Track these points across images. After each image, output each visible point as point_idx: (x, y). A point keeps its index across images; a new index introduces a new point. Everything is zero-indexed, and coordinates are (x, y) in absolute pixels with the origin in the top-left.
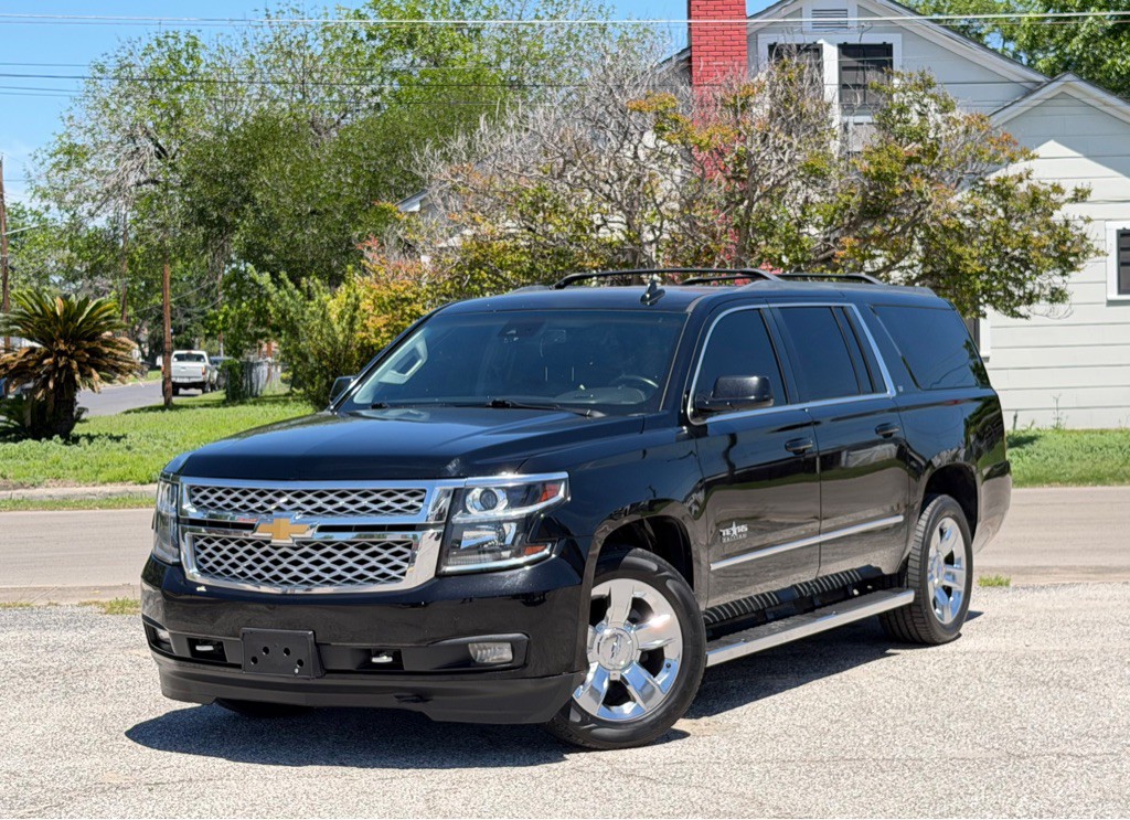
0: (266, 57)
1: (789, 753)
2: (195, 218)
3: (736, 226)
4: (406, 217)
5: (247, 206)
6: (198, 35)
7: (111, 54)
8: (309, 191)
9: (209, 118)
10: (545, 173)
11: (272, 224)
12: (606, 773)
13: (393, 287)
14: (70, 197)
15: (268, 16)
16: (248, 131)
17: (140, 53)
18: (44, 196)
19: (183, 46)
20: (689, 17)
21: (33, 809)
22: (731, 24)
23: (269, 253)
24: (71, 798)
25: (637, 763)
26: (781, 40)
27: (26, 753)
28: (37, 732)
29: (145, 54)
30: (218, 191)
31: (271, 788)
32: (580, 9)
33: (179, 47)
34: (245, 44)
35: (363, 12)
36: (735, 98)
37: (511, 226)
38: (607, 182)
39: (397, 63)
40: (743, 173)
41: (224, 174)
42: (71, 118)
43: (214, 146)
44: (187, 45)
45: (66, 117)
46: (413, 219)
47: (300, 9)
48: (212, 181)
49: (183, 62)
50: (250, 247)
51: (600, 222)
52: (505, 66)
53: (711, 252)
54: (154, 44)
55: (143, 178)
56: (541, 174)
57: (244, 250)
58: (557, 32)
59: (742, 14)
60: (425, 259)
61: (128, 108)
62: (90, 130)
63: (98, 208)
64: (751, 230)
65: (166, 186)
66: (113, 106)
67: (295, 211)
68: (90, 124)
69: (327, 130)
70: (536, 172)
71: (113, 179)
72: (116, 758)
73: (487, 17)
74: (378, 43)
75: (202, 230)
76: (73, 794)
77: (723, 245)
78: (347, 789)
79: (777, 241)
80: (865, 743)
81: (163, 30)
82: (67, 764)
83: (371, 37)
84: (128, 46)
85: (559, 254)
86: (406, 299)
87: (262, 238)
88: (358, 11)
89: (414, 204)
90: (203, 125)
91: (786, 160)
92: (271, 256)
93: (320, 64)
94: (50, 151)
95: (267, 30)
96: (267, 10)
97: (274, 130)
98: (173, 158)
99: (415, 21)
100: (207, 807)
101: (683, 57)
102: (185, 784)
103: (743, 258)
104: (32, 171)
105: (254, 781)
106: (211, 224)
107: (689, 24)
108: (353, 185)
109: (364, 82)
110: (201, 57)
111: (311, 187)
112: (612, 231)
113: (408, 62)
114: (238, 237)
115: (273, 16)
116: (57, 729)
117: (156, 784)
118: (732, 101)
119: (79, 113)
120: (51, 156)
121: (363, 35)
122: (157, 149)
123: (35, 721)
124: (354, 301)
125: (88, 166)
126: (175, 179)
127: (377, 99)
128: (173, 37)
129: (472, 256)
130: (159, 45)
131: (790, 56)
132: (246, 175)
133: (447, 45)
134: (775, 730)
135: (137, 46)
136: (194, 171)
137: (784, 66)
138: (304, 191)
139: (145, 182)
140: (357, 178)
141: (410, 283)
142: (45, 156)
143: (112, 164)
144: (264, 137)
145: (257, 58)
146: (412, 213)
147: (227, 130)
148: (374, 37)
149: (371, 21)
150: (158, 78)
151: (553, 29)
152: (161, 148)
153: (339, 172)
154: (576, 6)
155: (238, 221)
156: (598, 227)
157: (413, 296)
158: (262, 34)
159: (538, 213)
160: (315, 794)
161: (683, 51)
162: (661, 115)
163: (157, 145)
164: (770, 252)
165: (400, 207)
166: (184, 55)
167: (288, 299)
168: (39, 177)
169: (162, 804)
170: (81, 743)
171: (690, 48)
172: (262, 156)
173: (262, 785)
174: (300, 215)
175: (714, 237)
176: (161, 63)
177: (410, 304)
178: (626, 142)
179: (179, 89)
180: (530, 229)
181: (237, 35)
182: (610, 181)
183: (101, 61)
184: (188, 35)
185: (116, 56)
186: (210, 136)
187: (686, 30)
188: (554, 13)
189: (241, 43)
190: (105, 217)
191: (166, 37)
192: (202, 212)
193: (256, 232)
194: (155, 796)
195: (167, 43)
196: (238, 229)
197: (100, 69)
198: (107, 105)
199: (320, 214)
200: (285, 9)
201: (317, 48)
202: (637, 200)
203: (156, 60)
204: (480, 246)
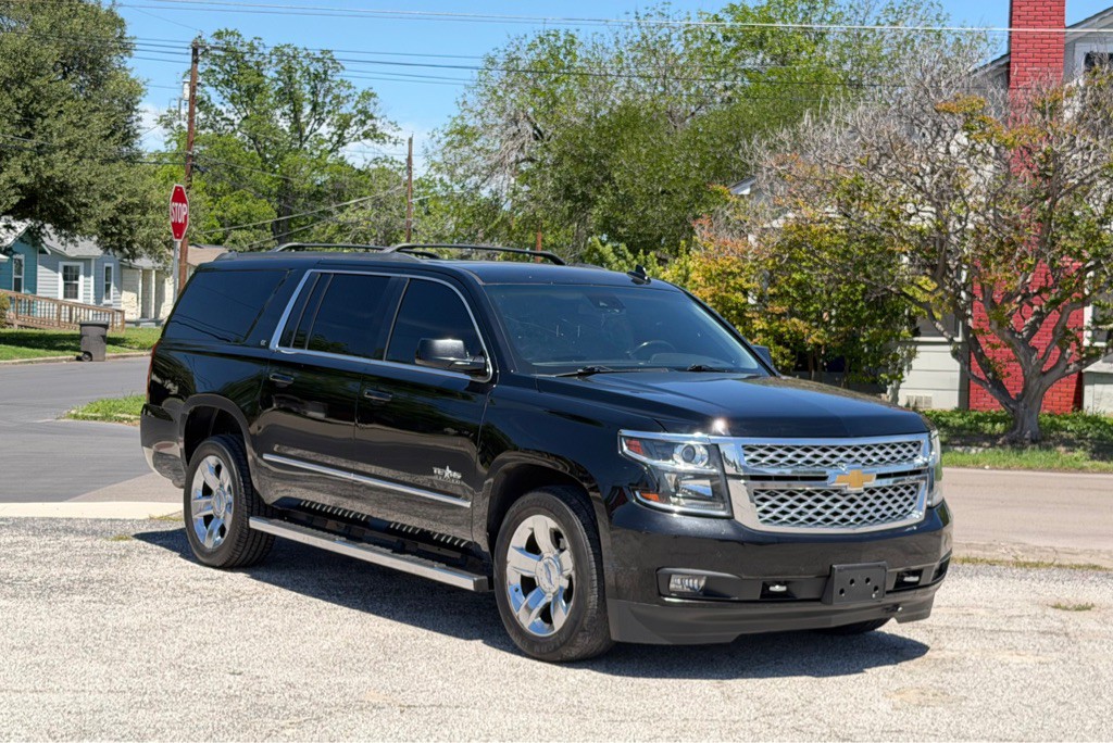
0: (634, 54)
1: (1008, 731)
2: (562, 192)
3: (1039, 220)
4: (736, 200)
5: (606, 184)
6: (576, 34)
7: (501, 48)
8: (661, 173)
9: (580, 106)
10: (862, 164)
11: (627, 201)
12: (824, 735)
13: (720, 262)
14: (460, 171)
15: (637, 18)
16: (613, 119)
17: (526, 48)
18: (439, 169)
19: (562, 43)
20: (1011, 26)
21: (295, 719)
22: (1050, 33)
23: (623, 226)
24: (331, 713)
25: (856, 727)
26: (1095, 48)
27: (307, 666)
28: (325, 647)
29: (530, 50)
30: (584, 170)
31: (509, 722)
32: (918, 17)
33: (559, 44)
34: (617, 42)
35: (720, 17)
36: (1043, 102)
37: (832, 211)
38: (918, 174)
39: (749, 63)
40: (1049, 171)
41: (589, 156)
42: (465, 102)
43: (582, 131)
44: (565, 42)
45: (461, 101)
46: (742, 202)
47: (666, 12)
48: (579, 160)
49: (561, 57)
50: (606, 220)
51: (912, 211)
52: (847, 67)
53: (1013, 243)
54: (538, 41)
55: (521, 156)
56: (858, 165)
57: (600, 222)
58: (895, 37)
59: (1061, 24)
60: (751, 238)
61: (512, 96)
62: (480, 114)
63: (483, 181)
64: (1053, 225)
65: (540, 164)
66: (500, 93)
67: (648, 190)
68: (479, 108)
69: (682, 120)
70: (853, 164)
71: (496, 157)
72: (383, 678)
73: (831, 22)
74: (732, 44)
75: (569, 204)
76: (333, 710)
77: (1025, 237)
78: (578, 727)
79: (1077, 236)
80: (1087, 728)
81: (547, 29)
82: (339, 680)
83: (726, 38)
84: (516, 42)
85: (872, 239)
86: (731, 273)
87: (617, 213)
88: (716, 16)
89: (745, 188)
90: (576, 111)
91: (1091, 161)
92: (625, 230)
93: (681, 62)
94: (446, 131)
95: (636, 30)
96: (637, 13)
97: (636, 117)
98: (548, 140)
99: (764, 25)
100: (447, 733)
101: (1002, 63)
102: (434, 709)
103: (1043, 250)
104: (430, 149)
105: (497, 712)
106: (576, 200)
107: (1010, 32)
108: (701, 169)
109: (718, 79)
110: (578, 53)
111: (663, 169)
112: (924, 220)
113: (759, 61)
114: (596, 211)
115: (642, 18)
116: (343, 646)
117: (409, 706)
118: (1040, 105)
119: (471, 98)
120: (447, 135)
121: (719, 36)
122: (536, 132)
123: (326, 636)
124: (684, 272)
125: (478, 145)
126: (550, 158)
127: (729, 93)
128: (554, 35)
129: (791, 237)
130: (541, 42)
131: (1101, 63)
132: (607, 156)
133: (794, 47)
134: (1000, 706)
135: (524, 42)
136: (564, 152)
137: (1095, 73)
138: (657, 173)
139: (523, 160)
140: (704, 164)
141: (735, 258)
142: (442, 135)
143: (498, 143)
144: (628, 121)
145: (626, 55)
146: (742, 196)
147: (595, 117)
148: (729, 39)
149: (728, 24)
150: (541, 70)
151: (892, 35)
152: (539, 131)
153: (688, 157)
154: (915, 16)
155: (599, 197)
156: (911, 215)
157: (737, 271)
158: (631, 35)
159: (854, 200)
160: (546, 730)
161: (1003, 57)
162: (969, 116)
163: (535, 128)
164: (1070, 245)
165: (732, 191)
166: (563, 50)
168: (435, 153)
169: (408, 727)
170: (358, 660)
171: (1009, 54)
172: (623, 140)
173: (501, 716)
174: (652, 193)
175: (1017, 229)
176: (543, 57)
177: (734, 278)
178: (939, 139)
179: (556, 80)
180: (845, 215)
181: (611, 35)
182: (921, 174)
183: (492, 54)
184: (567, 33)
185: (506, 50)
186: (580, 121)
187: (1006, 38)
188: (894, 20)
189: (613, 41)
190: (488, 188)
191: (548, 35)
192: (568, 188)
193: (613, 207)
194: (404, 718)
195: (549, 41)
196: (597, 204)
197: (492, 61)
198: (495, 92)
199: (669, 193)
200: (653, 13)
201: (679, 47)
202: (946, 192)
203: (539, 55)
204: (800, 229)
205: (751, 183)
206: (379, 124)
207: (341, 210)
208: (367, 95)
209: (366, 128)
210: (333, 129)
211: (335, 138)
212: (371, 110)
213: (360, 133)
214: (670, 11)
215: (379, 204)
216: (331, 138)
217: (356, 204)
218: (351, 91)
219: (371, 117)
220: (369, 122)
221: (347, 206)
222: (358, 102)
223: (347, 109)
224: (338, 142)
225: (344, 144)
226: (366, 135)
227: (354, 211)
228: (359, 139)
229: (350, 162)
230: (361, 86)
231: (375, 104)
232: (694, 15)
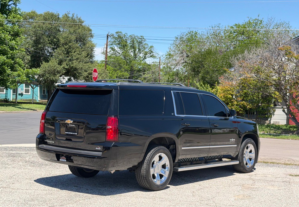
0: (212, 36)
2: (193, 70)
4: (230, 72)
6: (197, 32)
7: (179, 35)
8: (216, 65)
11: (208, 73)
13: (225, 87)
15: (212, 27)
16: (205, 52)
29: (186, 35)
30: (198, 65)
32: (283, 27)
33: (193, 34)
35: (233, 27)
37: (254, 75)
39: (240, 38)
41: (199, 61)
42: (170, 48)
43: (198, 55)
44: (195, 34)
45: (169, 48)
47: (219, 26)
48: (197, 62)
50: (203, 77)
51: (273, 75)
53: (298, 83)
54: (188, 33)
55: (184, 61)
56: (259, 64)
58: (277, 32)
61: (181, 47)
63: (175, 67)
65: (188, 63)
66: (179, 46)
67: (213, 70)
68: (174, 50)
69: (223, 52)
70: (257, 63)
71: (177, 61)
73: (261, 28)
74: (236, 34)
81: (190, 30)
84: (183, 34)
86: (228, 90)
87: (205, 75)
88: (232, 27)
89: (232, 69)
90: (195, 51)
92: (207, 79)
93: (223, 38)
95: (212, 31)
97: (211, 52)
98: (190, 57)
99: (244, 29)
101: (298, 38)
106: (196, 72)
109: (232, 42)
110: (198, 36)
113: (242, 38)
114: (200, 75)
119: (172, 47)
120: (166, 56)
121: (233, 32)
126: (190, 62)
127: (235, 46)
129: (242, 81)
130: (189, 34)
132: (203, 61)
133: (251, 34)
135: (184, 34)
136: (193, 60)
138: (215, 65)
144: (209, 53)
146: (232, 71)
147: (201, 52)
148: (235, 33)
149: (235, 29)
150: (189, 40)
151: (277, 31)
153: (223, 61)
154: (283, 26)
157: (230, 89)
158: (211, 32)
159: (258, 72)
162: (286, 51)
163: (187, 55)
165: (229, 70)
166: (194, 36)
167: (202, 89)
177: (229, 91)
179: (192, 43)
180: (256, 76)
183: (177, 36)
184: (195, 31)
186: (197, 53)
188: (277, 28)
189: (207, 33)
190: (176, 69)
193: (204, 73)
195: (191, 33)
196: (201, 73)
197: (177, 38)
198: (177, 46)
199: (218, 70)
200: (216, 26)
201: (223, 34)
202: (281, 70)
203: (188, 37)
204: (244, 79)
205: (234, 68)
206: (154, 54)
207: (144, 74)
208: (152, 47)
209: (151, 55)
210: (143, 55)
211: (144, 57)
212: (152, 50)
213: (150, 56)
214: (220, 26)
215: (153, 73)
216: (143, 57)
217: (147, 73)
218: (148, 46)
219: (153, 52)
220: (152, 53)
221: (145, 73)
222: (149, 49)
223: (147, 50)
224: (144, 58)
225: (146, 58)
226: (151, 56)
227: (147, 75)
228: (149, 57)
229: (147, 63)
230: (150, 45)
231: (153, 49)
232: (227, 26)
